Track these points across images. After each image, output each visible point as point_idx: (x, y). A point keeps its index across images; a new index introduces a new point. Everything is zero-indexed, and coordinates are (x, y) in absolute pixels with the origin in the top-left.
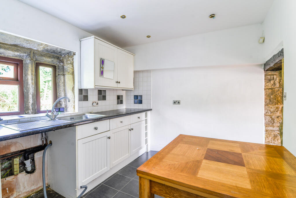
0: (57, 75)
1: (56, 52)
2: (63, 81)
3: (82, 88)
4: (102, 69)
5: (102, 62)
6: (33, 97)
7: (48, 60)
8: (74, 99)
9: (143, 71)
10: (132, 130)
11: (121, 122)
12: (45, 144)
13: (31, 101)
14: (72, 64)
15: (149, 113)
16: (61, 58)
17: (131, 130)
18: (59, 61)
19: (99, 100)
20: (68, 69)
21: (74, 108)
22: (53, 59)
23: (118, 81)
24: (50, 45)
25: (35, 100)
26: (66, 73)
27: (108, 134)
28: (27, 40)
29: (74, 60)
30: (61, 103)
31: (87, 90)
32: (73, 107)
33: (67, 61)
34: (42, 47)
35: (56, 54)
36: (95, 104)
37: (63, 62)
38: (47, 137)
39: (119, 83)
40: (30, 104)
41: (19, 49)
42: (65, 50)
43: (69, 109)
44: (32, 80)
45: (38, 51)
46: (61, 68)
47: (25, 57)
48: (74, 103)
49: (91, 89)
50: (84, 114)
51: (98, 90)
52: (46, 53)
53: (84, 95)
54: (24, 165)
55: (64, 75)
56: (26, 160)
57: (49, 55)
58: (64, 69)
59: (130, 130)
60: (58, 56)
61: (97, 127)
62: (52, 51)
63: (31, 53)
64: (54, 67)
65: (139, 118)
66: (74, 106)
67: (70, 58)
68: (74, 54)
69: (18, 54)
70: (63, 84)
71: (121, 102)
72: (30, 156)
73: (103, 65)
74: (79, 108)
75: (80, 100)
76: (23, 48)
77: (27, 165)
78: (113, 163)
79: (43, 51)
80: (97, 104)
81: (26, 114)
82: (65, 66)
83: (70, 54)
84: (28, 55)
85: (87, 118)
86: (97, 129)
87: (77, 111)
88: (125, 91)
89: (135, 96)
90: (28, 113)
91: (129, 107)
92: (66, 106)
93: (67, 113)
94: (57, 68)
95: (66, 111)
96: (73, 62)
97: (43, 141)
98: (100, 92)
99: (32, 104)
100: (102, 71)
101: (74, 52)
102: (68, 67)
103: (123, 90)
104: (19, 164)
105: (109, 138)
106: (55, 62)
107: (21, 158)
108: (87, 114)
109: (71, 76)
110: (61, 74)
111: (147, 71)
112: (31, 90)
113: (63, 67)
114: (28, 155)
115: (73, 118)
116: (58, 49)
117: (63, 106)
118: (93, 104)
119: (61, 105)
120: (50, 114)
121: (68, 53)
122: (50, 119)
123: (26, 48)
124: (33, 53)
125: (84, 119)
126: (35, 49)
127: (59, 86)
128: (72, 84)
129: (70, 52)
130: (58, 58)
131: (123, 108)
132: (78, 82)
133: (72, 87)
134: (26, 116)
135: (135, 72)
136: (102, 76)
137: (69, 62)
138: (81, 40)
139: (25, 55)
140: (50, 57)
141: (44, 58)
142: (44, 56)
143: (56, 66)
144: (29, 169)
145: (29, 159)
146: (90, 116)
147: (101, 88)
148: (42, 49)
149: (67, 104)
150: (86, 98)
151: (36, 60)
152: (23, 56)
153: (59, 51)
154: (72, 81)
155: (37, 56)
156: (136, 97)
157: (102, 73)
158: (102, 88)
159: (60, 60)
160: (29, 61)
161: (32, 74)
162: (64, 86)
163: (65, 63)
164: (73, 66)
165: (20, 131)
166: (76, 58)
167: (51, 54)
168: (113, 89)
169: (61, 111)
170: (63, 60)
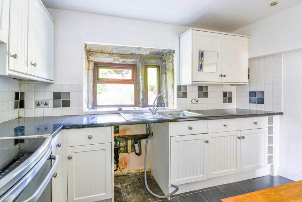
0: (160, 73)
1: (159, 53)
2: (165, 79)
3: (181, 85)
4: (201, 62)
5: (202, 54)
6: (142, 93)
7: (153, 61)
8: (174, 95)
9: (265, 57)
10: (242, 139)
11: (225, 125)
12: (149, 134)
13: (141, 97)
14: (172, 62)
15: (276, 118)
16: (164, 58)
17: (240, 139)
18: (161, 61)
19: (199, 97)
20: (169, 67)
21: (174, 104)
22: (157, 60)
23: (223, 75)
24: (154, 48)
25: (145, 96)
26: (168, 71)
27: (206, 137)
28: (138, 48)
29: (174, 58)
30: (163, 99)
31: (185, 87)
32: (172, 103)
33: (168, 60)
34: (148, 51)
35: (159, 55)
36: (194, 101)
37: (165, 62)
38: (150, 128)
39: (225, 76)
40: (141, 99)
41: (134, 56)
42: (166, 50)
43: (169, 105)
44: (142, 80)
45: (146, 55)
46: (163, 67)
47: (138, 62)
48: (174, 99)
49: (189, 85)
50: (182, 111)
51: (198, 86)
52: (152, 56)
53: (182, 92)
54: (135, 147)
55: (166, 73)
56: (135, 143)
57: (154, 57)
58: (165, 67)
59: (238, 138)
60: (161, 56)
61: (192, 127)
62: (156, 53)
63: (142, 57)
64: (158, 67)
65: (256, 123)
66: (174, 102)
67: (170, 57)
68: (174, 52)
69: (134, 60)
70: (165, 82)
71: (230, 100)
72: (138, 141)
73: (202, 58)
74: (178, 104)
75: (179, 97)
76: (136, 55)
77: (136, 147)
78: (212, 173)
79: (149, 54)
80: (197, 101)
81: (138, 107)
82: (166, 65)
83: (171, 53)
84: (139, 60)
85: (184, 115)
86: (191, 129)
87: (175, 107)
88: (236, 86)
89: (251, 93)
90: (139, 107)
91: (241, 108)
92: (167, 103)
93: (168, 108)
94: (160, 67)
95: (167, 107)
96: (173, 60)
97: (147, 131)
98: (200, 88)
99: (142, 99)
100: (201, 64)
101: (174, 50)
102: (169, 65)
103: (232, 85)
104: (131, 145)
105: (207, 142)
106: (159, 62)
107: (133, 141)
108: (185, 112)
109: (171, 74)
110: (164, 73)
111: (273, 55)
112: (142, 88)
113: (165, 66)
114: (137, 140)
115: (171, 114)
116: (160, 50)
117: (165, 102)
118: (192, 102)
119: (163, 101)
120: (152, 108)
121: (169, 53)
122: (152, 113)
123: (138, 55)
124: (143, 58)
125: (181, 116)
126: (144, 54)
127: (162, 83)
128: (172, 81)
129: (171, 51)
130: (161, 58)
131: (232, 107)
132: (177, 79)
133: (172, 84)
134: (137, 108)
135: (251, 60)
136: (201, 70)
137: (169, 60)
138: (180, 36)
139: (137, 60)
140: (154, 59)
141: (150, 60)
142: (151, 59)
143: (160, 66)
144: (138, 152)
145: (137, 143)
146: (188, 114)
147: (201, 84)
148: (149, 53)
149: (168, 100)
150: (185, 95)
151: (145, 63)
152: (137, 61)
153: (161, 52)
154: (172, 78)
155: (145, 60)
156: (253, 94)
157: (201, 67)
158: (203, 84)
159: (163, 60)
160: (140, 65)
161: (142, 75)
162: (166, 83)
163: (167, 62)
164: (173, 64)
165: (127, 120)
166: (175, 55)
167: (155, 56)
168: (218, 84)
169: (162, 107)
170: (165, 59)
